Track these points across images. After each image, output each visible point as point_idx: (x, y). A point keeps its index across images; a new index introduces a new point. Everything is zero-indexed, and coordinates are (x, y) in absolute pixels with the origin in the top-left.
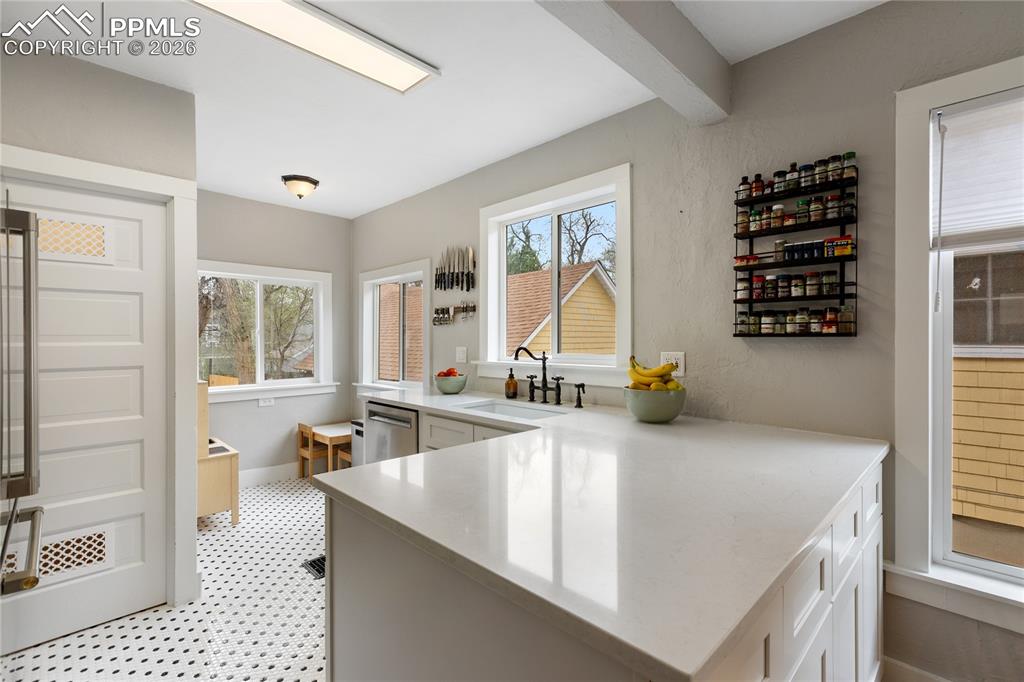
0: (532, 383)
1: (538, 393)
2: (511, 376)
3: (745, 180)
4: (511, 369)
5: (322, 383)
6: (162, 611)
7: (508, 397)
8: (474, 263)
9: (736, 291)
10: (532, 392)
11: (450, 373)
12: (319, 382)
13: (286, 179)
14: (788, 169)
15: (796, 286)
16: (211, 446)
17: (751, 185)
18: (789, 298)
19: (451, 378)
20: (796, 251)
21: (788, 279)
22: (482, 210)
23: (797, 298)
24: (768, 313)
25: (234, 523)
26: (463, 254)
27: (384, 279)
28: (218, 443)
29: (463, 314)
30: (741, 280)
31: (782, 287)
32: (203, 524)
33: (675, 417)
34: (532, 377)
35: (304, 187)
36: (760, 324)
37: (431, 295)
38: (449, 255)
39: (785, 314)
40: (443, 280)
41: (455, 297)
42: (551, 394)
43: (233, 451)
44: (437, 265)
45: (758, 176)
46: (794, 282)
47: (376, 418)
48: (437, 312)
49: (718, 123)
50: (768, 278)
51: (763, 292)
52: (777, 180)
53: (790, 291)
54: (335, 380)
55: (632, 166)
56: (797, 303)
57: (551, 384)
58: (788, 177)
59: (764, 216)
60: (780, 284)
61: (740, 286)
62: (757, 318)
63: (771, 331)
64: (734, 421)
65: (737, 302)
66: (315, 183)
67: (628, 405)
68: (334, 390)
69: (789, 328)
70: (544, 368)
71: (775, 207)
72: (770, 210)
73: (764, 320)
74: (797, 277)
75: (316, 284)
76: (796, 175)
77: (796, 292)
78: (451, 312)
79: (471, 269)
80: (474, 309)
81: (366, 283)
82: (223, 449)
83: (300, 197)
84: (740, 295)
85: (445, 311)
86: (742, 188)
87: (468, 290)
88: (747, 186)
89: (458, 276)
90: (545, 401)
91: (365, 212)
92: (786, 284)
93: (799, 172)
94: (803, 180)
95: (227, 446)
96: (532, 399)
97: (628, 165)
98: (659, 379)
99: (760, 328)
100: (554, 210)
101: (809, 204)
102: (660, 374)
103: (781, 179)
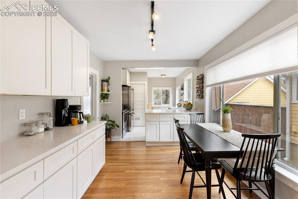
12: (170, 105)
13: (161, 75)
44: (181, 86)
54: (172, 105)
66: (165, 75)
75: (170, 89)
79: (183, 88)
80: (184, 93)
81: (176, 89)
83: (164, 77)
85: (181, 94)
87: (183, 91)
97: (192, 73)
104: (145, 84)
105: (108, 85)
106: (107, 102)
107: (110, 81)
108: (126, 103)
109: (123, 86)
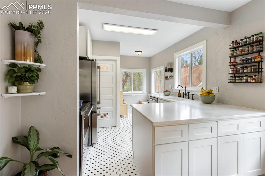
0: (183, 94)
1: (185, 96)
2: (179, 92)
3: (233, 42)
4: (179, 90)
5: (144, 93)
6: (115, 127)
7: (179, 97)
8: (173, 66)
9: (230, 71)
10: (183, 96)
11: (167, 91)
12: (143, 92)
13: (136, 52)
14: (244, 38)
15: (245, 69)
16: (124, 103)
17: (234, 43)
18: (243, 73)
19: (167, 92)
20: (245, 60)
21: (243, 67)
22: (175, 54)
23: (245, 73)
24: (238, 77)
25: (127, 117)
26: (171, 64)
27: (156, 70)
28: (125, 103)
29: (171, 78)
30: (231, 68)
31: (241, 70)
32: (121, 116)
33: (212, 102)
34: (183, 92)
35: (139, 53)
36: (236, 79)
37: (165, 73)
38: (168, 64)
39: (242, 77)
40: (167, 70)
41: (169, 74)
42: (187, 96)
43: (127, 104)
44: (166, 67)
45: (236, 41)
46: (244, 68)
47: (151, 100)
48: (166, 77)
49: (227, 28)
50: (238, 67)
51: (237, 71)
52: (241, 41)
53: (244, 71)
54: (146, 92)
55: (207, 41)
56: (245, 74)
57: (187, 94)
58: (244, 40)
59: (237, 51)
60: (241, 69)
61: (231, 70)
62: (235, 78)
63: (238, 81)
64: (230, 105)
65: (230, 74)
66: (141, 52)
67: (200, 99)
68: (146, 94)
69: (243, 81)
70: (186, 90)
71: (240, 49)
72: (238, 49)
73: (237, 78)
74: (246, 67)
75: (143, 72)
76: (245, 40)
77: (245, 71)
78: (168, 77)
79: (172, 67)
80: (173, 76)
81: (153, 71)
82: (125, 104)
83: (139, 55)
84: (231, 72)
85: (167, 77)
86: (232, 44)
87: (172, 72)
88: (233, 44)
89: (170, 69)
90: (186, 98)
91: (152, 55)
92: (242, 69)
93: (247, 39)
94: (247, 41)
95: (126, 103)
96: (183, 97)
97: (205, 40)
98: (208, 93)
99: (236, 81)
100: (190, 52)
101: (249, 47)
102: (208, 92)
103: (242, 41)
104: (116, 61)
105: (36, 44)
106: (34, 91)
107: (44, 34)
108: (88, 91)
109: (81, 58)
